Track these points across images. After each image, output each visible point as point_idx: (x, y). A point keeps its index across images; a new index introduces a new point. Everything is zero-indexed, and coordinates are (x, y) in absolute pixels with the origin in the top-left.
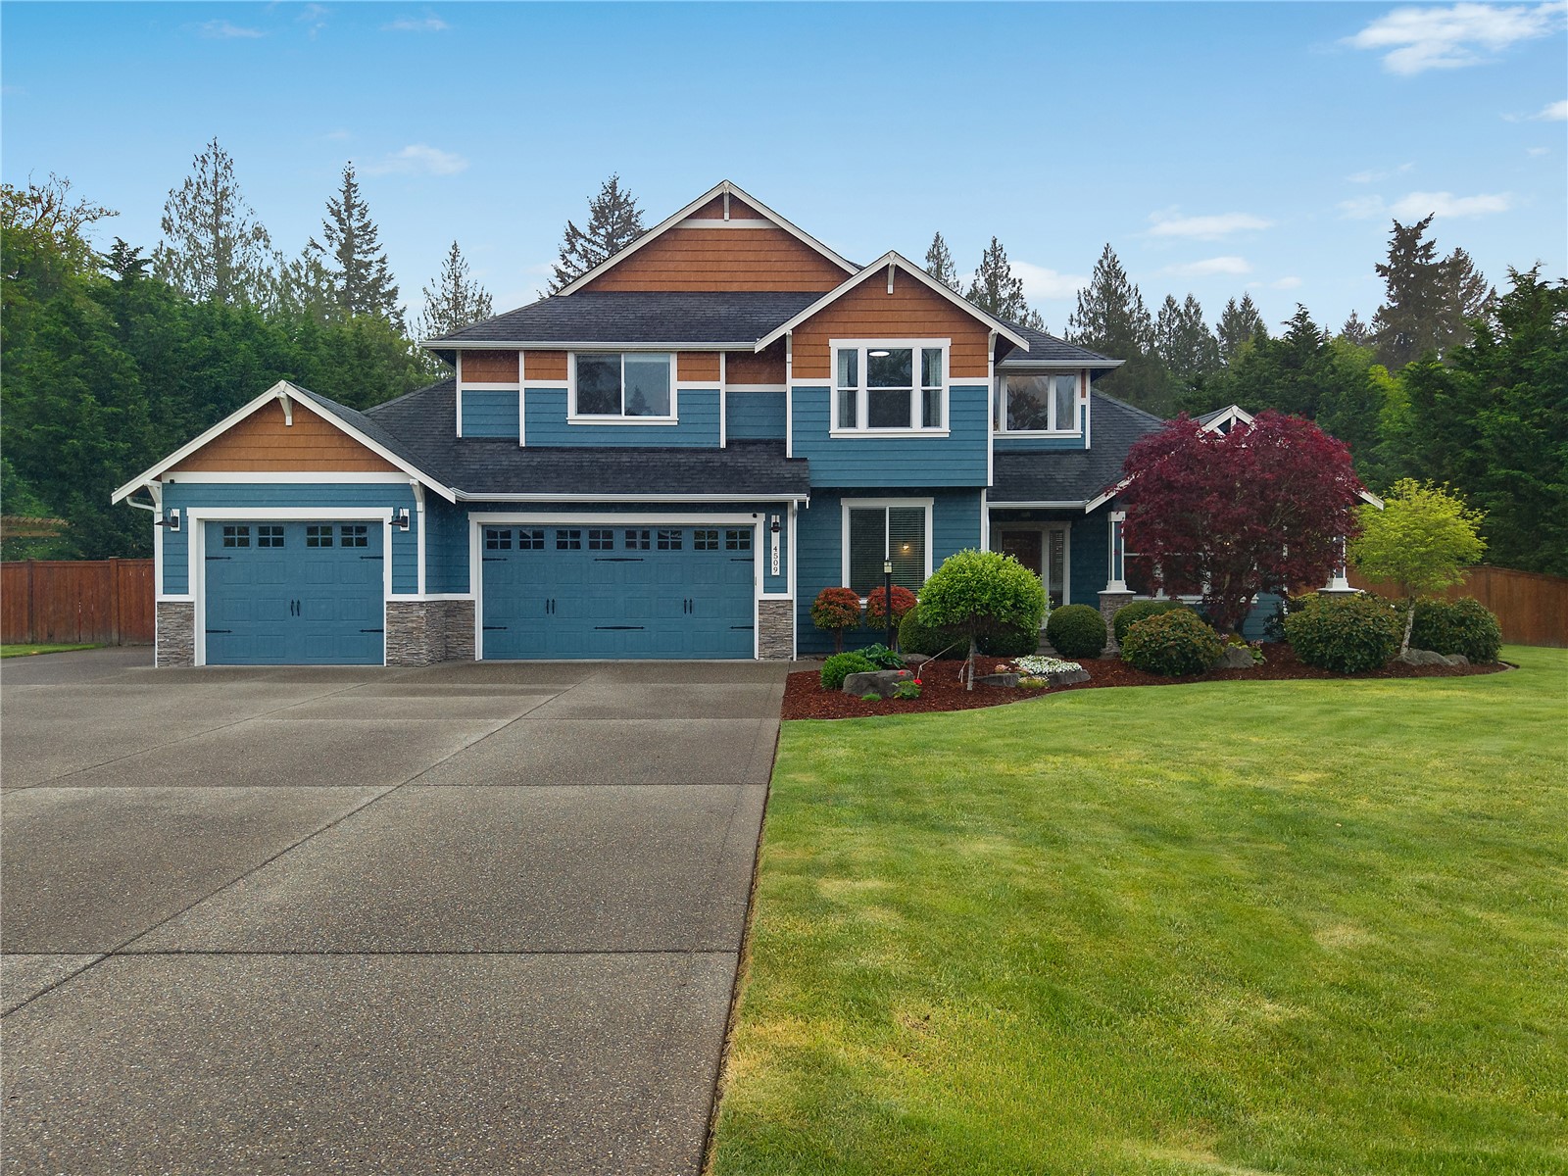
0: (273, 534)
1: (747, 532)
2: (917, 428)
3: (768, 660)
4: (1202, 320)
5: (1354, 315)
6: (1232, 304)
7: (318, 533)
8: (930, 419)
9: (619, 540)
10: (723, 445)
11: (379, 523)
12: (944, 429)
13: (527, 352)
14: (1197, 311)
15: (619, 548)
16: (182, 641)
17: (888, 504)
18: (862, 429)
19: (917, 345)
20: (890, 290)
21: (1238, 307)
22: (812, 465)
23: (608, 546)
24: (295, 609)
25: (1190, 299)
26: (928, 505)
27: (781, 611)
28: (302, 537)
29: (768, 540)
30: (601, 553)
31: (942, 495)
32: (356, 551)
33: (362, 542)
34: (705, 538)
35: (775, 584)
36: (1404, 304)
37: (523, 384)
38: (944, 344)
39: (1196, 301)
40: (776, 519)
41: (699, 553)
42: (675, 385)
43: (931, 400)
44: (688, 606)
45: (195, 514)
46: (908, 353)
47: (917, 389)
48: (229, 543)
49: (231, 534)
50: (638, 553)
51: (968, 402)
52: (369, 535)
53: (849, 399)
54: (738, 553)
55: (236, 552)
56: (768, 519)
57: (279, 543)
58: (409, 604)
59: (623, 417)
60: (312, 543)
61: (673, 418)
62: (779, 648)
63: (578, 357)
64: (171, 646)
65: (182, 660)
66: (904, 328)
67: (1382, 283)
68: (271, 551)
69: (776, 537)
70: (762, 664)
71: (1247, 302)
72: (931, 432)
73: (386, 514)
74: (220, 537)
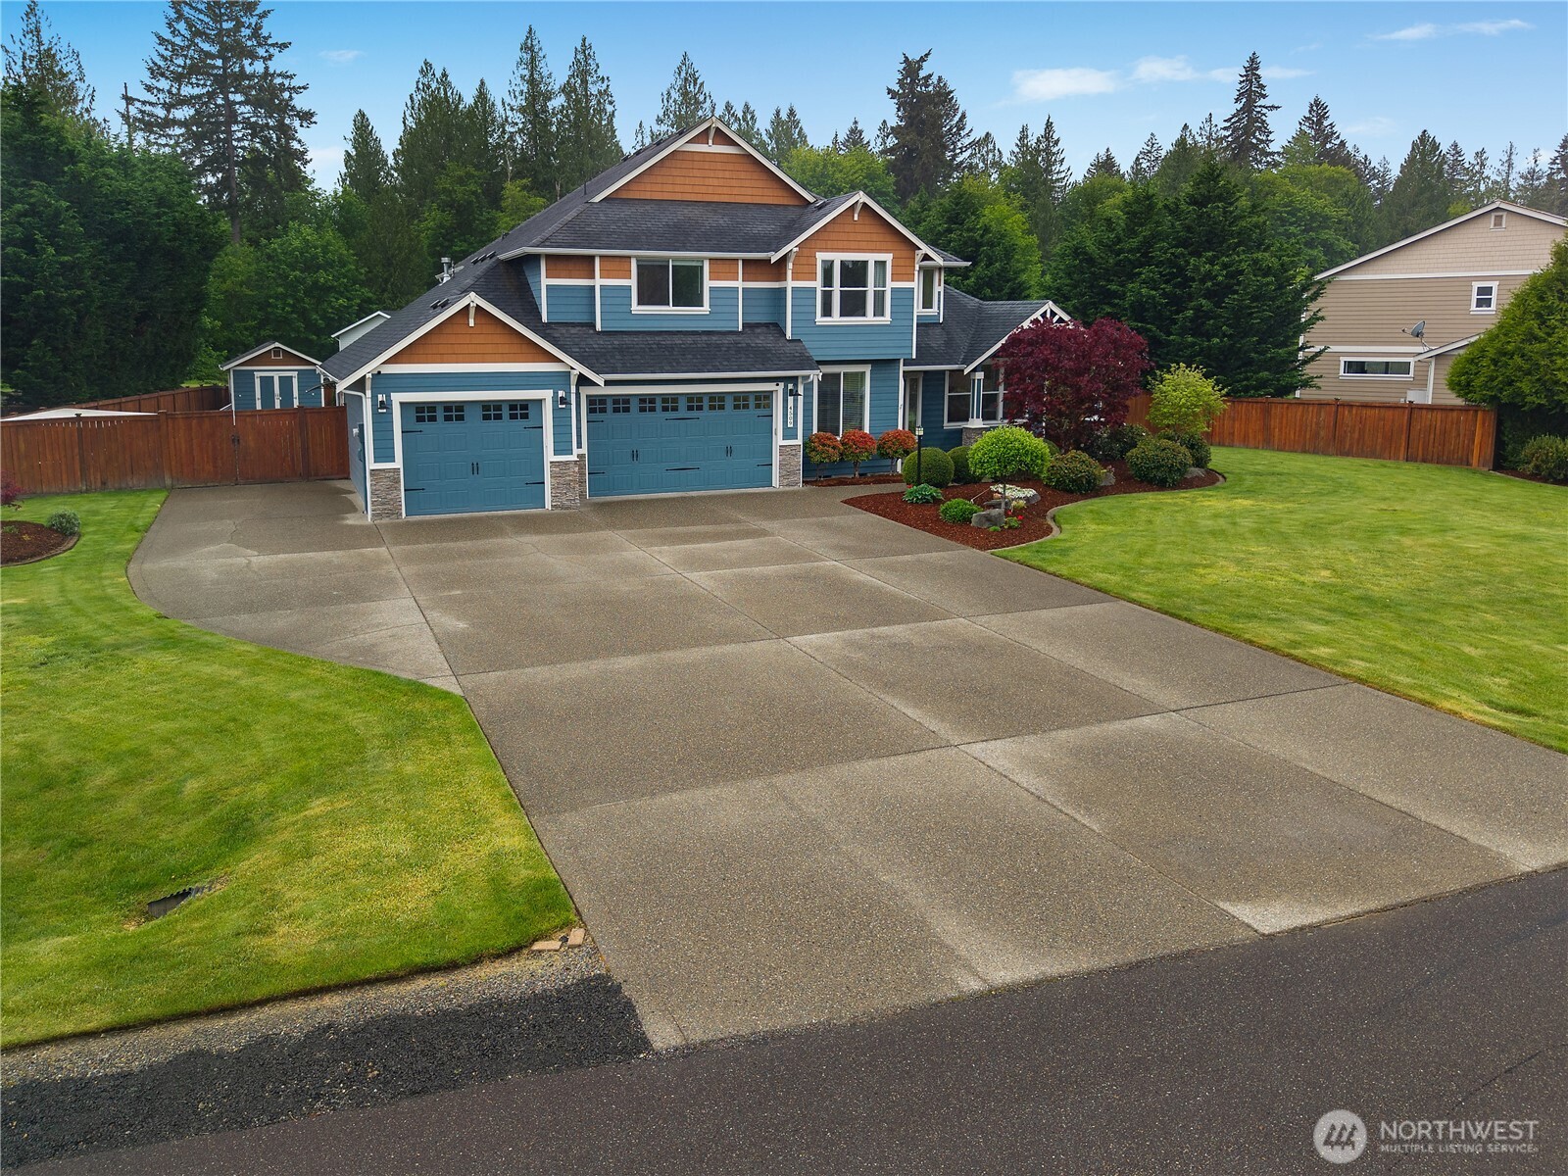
0: (455, 412)
1: (768, 395)
2: (870, 318)
3: (787, 489)
4: (757, 126)
5: (856, 122)
6: (778, 113)
7: (491, 410)
8: (879, 310)
9: (682, 404)
10: (740, 329)
11: (540, 402)
12: (887, 319)
13: (601, 257)
14: (752, 117)
15: (683, 412)
16: (392, 499)
17: (842, 369)
18: (836, 318)
19: (871, 258)
20: (856, 218)
21: (784, 116)
22: (807, 344)
23: (675, 409)
24: (475, 468)
25: (747, 106)
26: (867, 369)
27: (794, 452)
28: (480, 413)
29: (785, 401)
30: (671, 414)
31: (875, 363)
32: (520, 423)
33: (525, 416)
34: (740, 400)
35: (790, 433)
36: (909, 124)
37: (599, 282)
38: (888, 257)
39: (751, 109)
40: (790, 386)
41: (737, 411)
42: (708, 283)
43: (879, 297)
44: (729, 451)
45: (397, 398)
46: (865, 263)
47: (871, 289)
48: (420, 419)
49: (422, 413)
50: (695, 413)
51: (903, 297)
52: (531, 411)
53: (827, 297)
54: (761, 412)
55: (426, 426)
56: (786, 387)
57: (460, 418)
58: (566, 463)
59: (671, 307)
60: (486, 417)
61: (706, 308)
62: (792, 479)
63: (638, 261)
64: (384, 504)
65: (393, 514)
66: (864, 245)
67: (892, 104)
68: (455, 425)
69: (791, 399)
70: (784, 493)
71: (792, 113)
72: (879, 320)
73: (547, 395)
74: (413, 415)
